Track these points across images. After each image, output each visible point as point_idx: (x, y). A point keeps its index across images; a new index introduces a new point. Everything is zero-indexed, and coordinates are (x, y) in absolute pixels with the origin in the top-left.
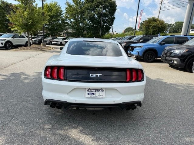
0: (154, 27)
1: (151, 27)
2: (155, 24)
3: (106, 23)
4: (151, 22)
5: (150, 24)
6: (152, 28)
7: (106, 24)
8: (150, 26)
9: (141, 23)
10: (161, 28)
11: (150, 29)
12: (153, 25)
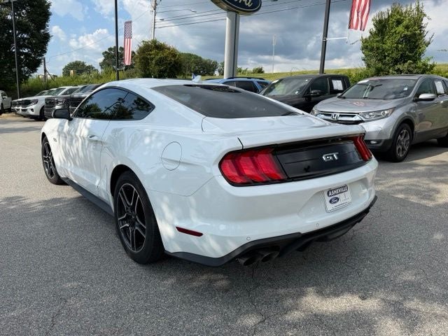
0: (160, 62)
1: (154, 62)
2: (160, 55)
3: (28, 48)
4: (151, 51)
5: (150, 55)
6: (156, 64)
7: (26, 51)
8: (152, 59)
9: (106, 52)
10: (174, 65)
11: (153, 66)
12: (158, 57)
